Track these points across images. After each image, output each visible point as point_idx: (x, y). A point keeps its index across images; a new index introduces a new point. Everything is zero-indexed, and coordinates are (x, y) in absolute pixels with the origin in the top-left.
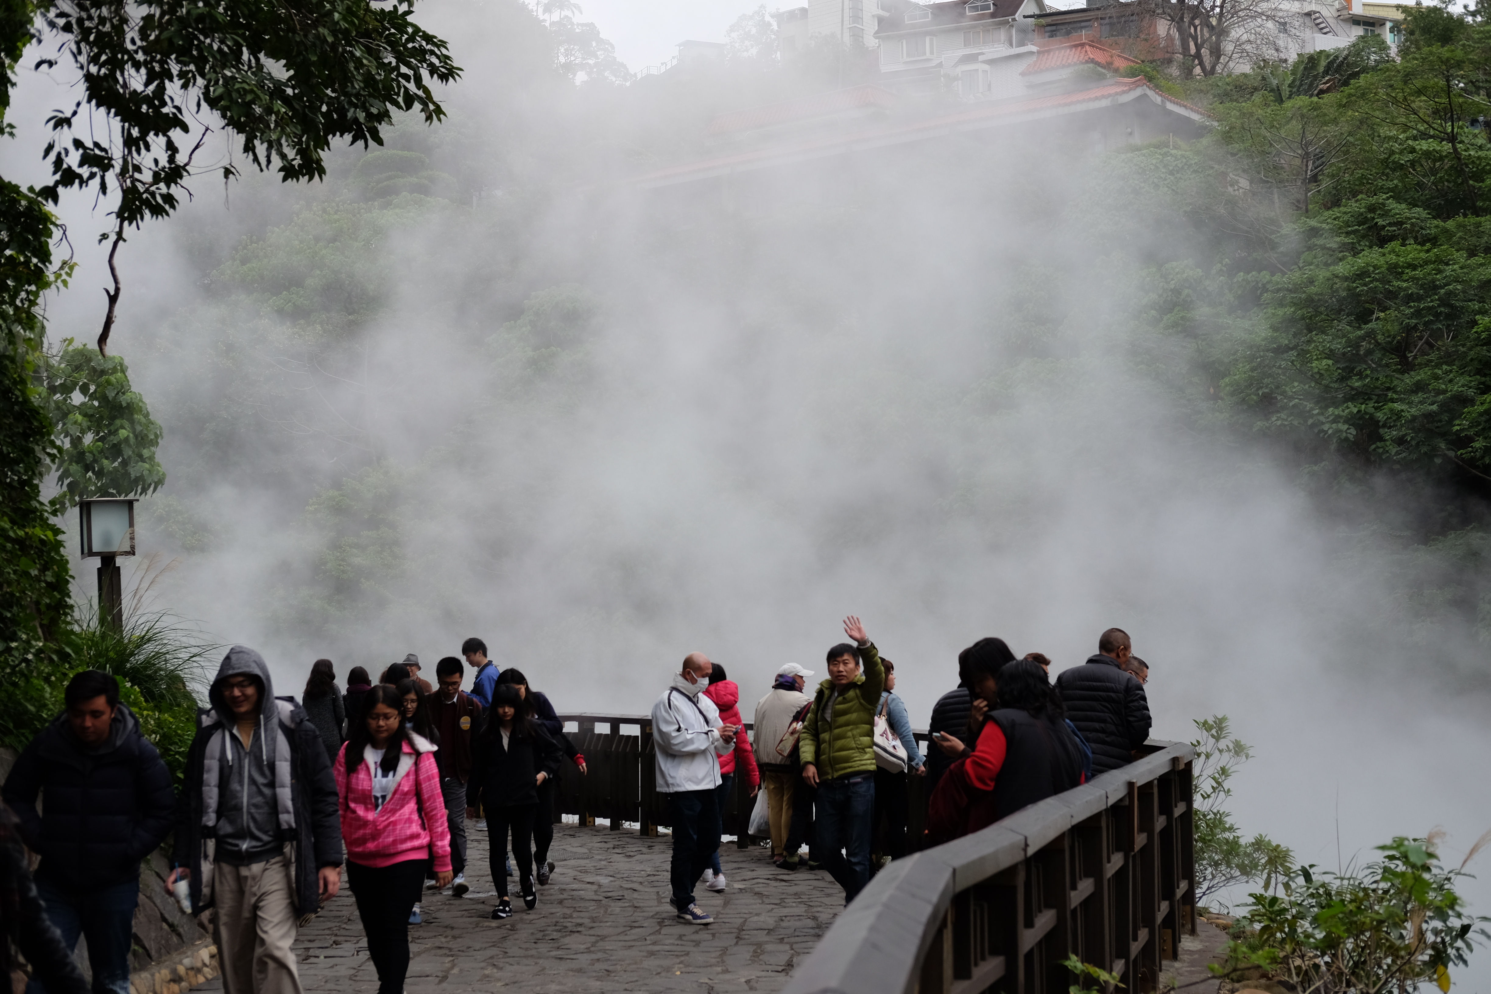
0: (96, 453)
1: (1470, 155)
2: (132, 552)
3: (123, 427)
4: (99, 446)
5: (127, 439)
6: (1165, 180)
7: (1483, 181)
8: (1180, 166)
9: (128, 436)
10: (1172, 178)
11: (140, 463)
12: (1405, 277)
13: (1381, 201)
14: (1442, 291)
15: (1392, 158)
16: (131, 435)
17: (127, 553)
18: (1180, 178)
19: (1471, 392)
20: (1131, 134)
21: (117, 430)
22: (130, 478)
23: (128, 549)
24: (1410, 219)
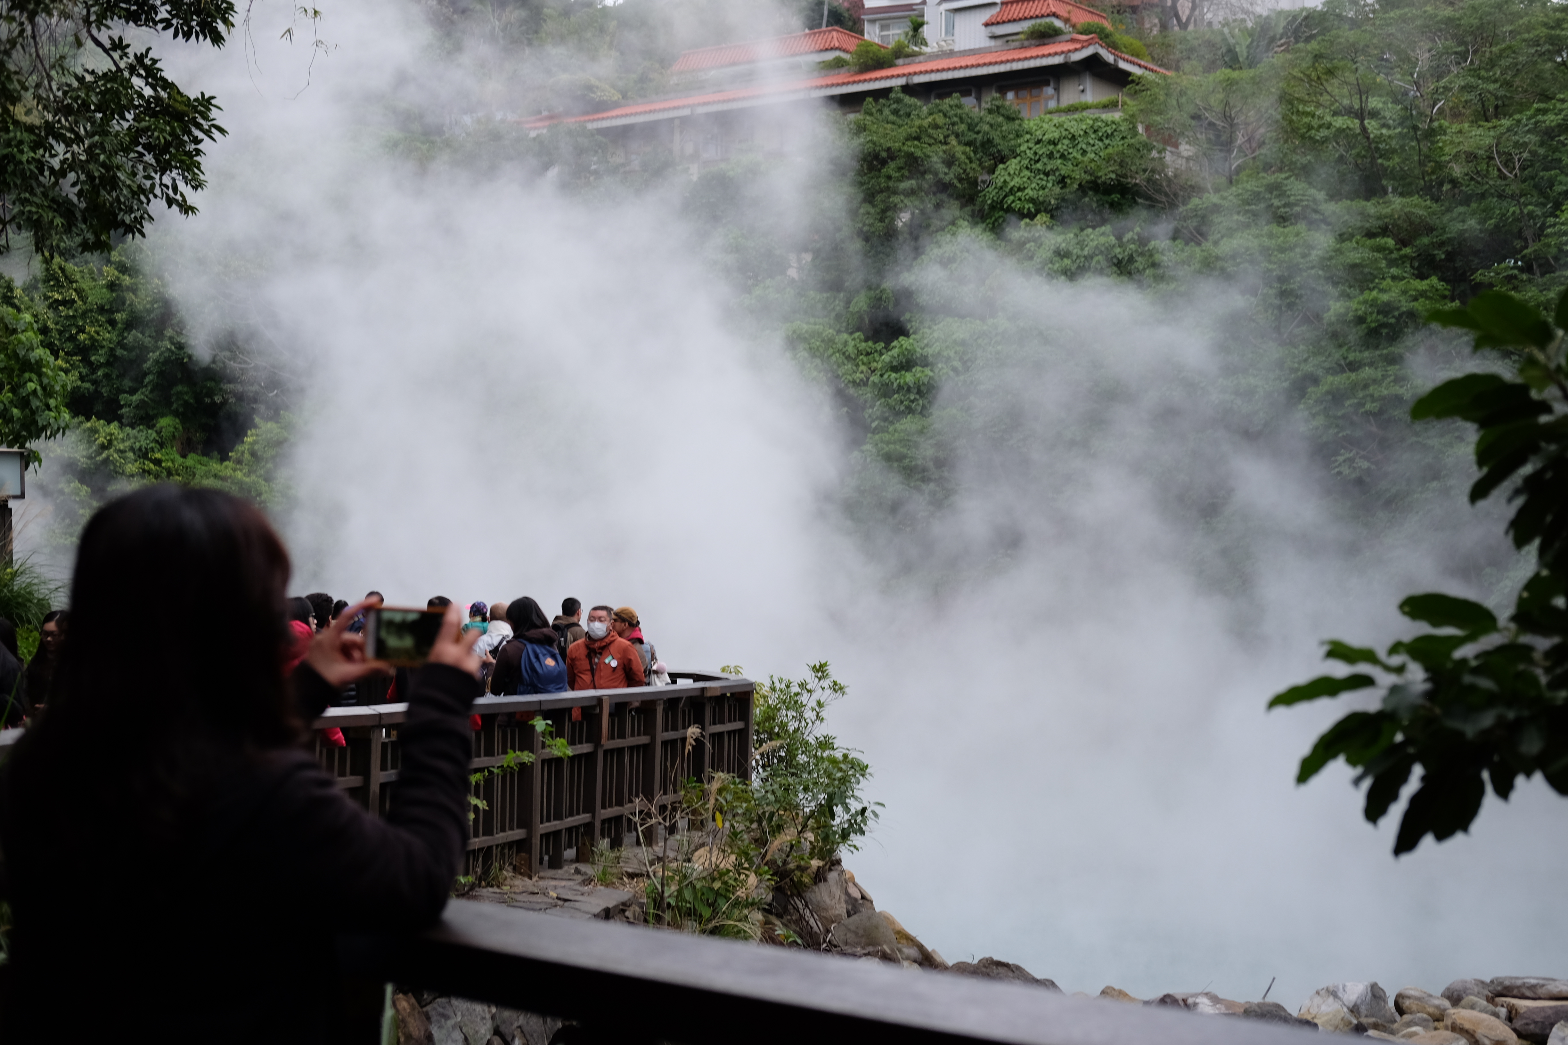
0: (7, 403)
1: (1382, 134)
2: (22, 496)
3: (30, 380)
4: (9, 397)
5: (35, 391)
6: (1094, 145)
7: (1389, 159)
8: (1109, 132)
9: (36, 389)
10: (1100, 144)
11: (47, 412)
12: (1273, 259)
13: (1279, 180)
14: (1305, 274)
15: (1308, 134)
16: (38, 388)
17: (15, 497)
18: (1109, 145)
19: (1320, 372)
20: (1083, 91)
21: (26, 383)
22: (38, 425)
23: (19, 493)
24: (1301, 200)
